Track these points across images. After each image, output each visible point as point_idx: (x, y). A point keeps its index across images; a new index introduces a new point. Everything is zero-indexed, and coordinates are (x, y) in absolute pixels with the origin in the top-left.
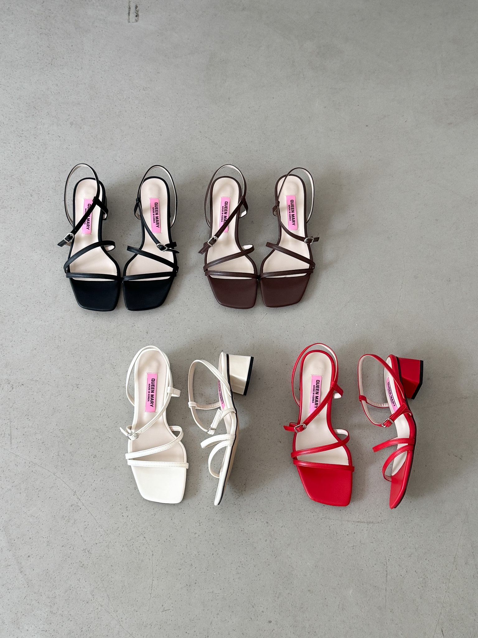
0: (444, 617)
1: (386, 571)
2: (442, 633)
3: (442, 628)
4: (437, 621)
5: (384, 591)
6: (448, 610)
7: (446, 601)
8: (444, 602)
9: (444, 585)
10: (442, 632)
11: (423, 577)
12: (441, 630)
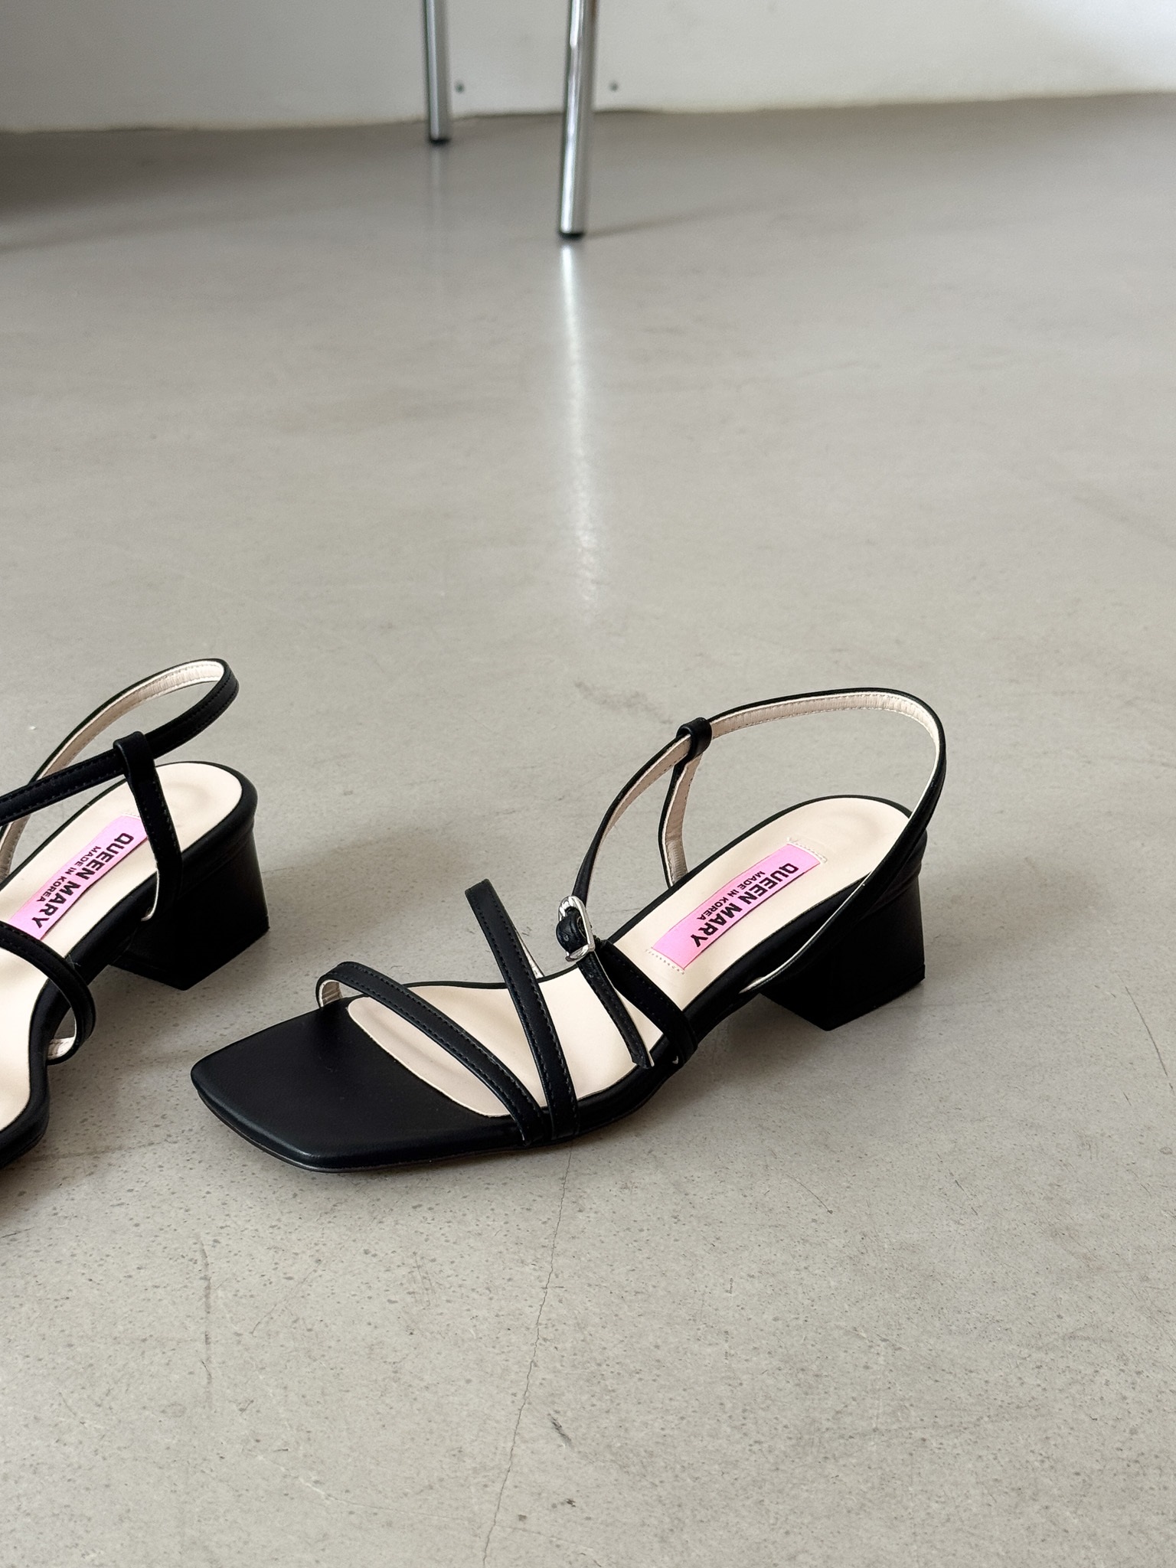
0: (555, 1371)
1: (205, 1278)
2: (555, 1434)
3: (556, 1416)
4: (520, 1395)
5: (200, 1345)
6: (568, 1345)
7: (553, 1316)
8: (543, 1321)
9: (528, 1269)
10: (558, 1427)
11: (411, 1261)
12: (550, 1425)
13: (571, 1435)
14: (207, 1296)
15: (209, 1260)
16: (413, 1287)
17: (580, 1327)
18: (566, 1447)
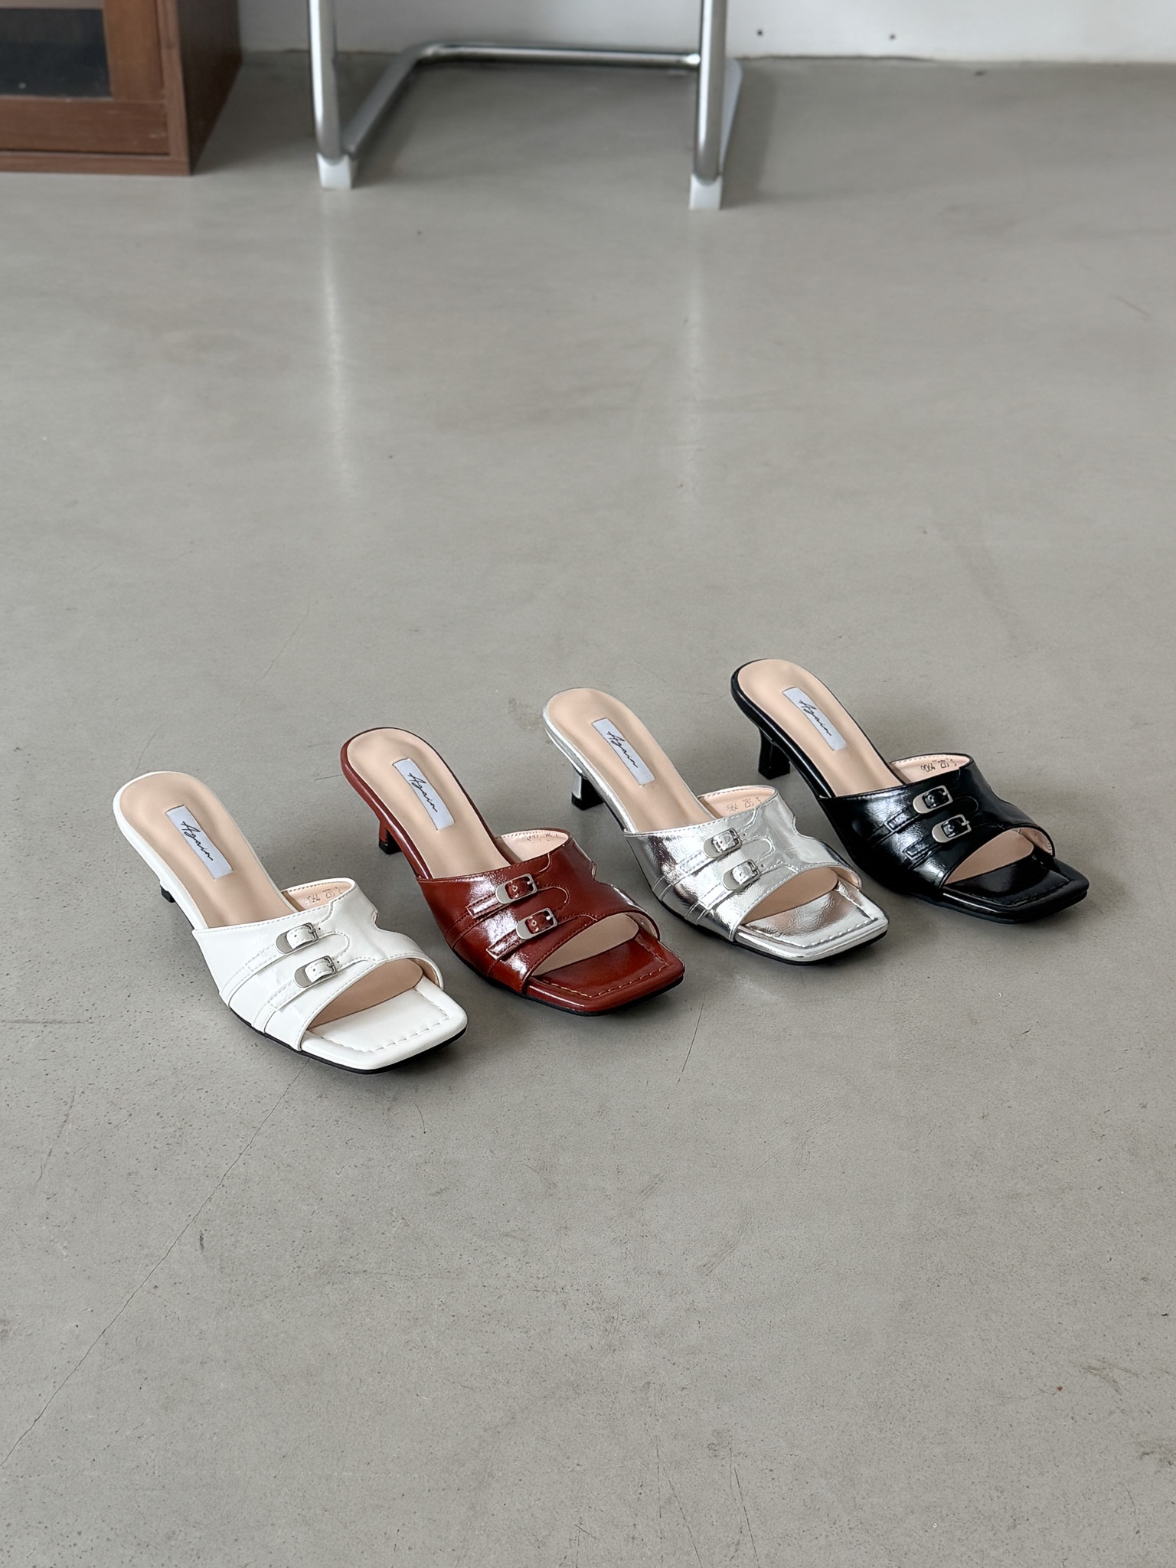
13: (205, 1245)
14: (62, 1127)
15: (75, 1104)
16: (171, 1141)
17: (246, 1181)
18: (200, 1251)
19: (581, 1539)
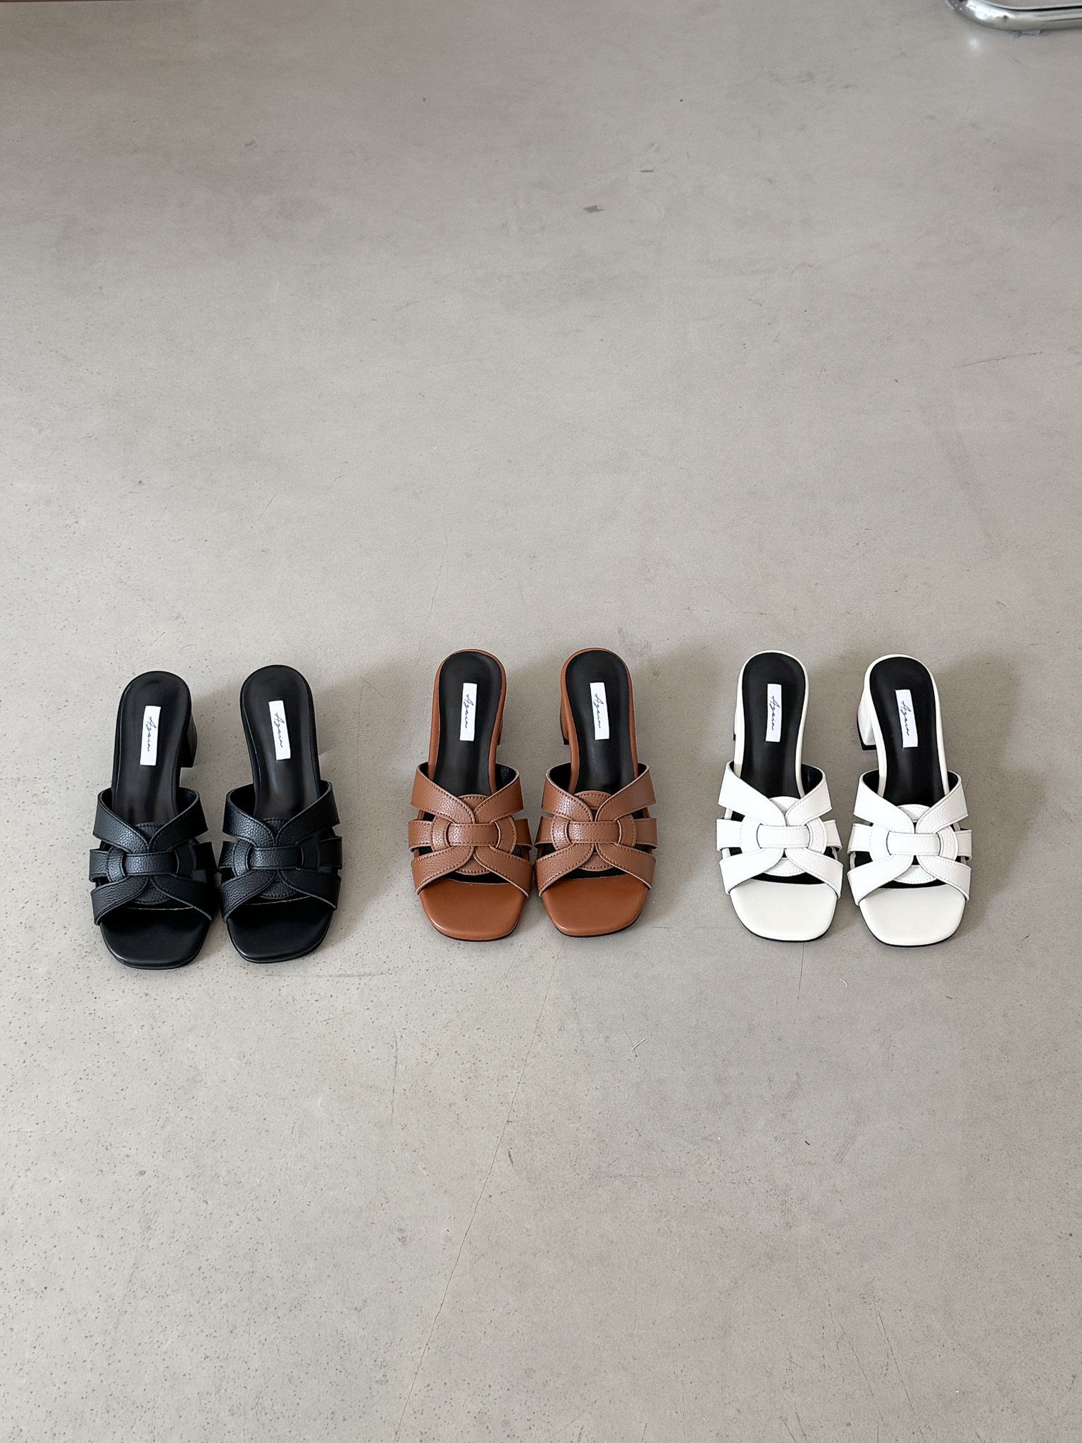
13: (514, 1160)
14: (395, 1067)
15: (398, 1047)
16: (471, 1075)
17: (528, 1106)
18: (511, 1165)
19: (793, 1370)
